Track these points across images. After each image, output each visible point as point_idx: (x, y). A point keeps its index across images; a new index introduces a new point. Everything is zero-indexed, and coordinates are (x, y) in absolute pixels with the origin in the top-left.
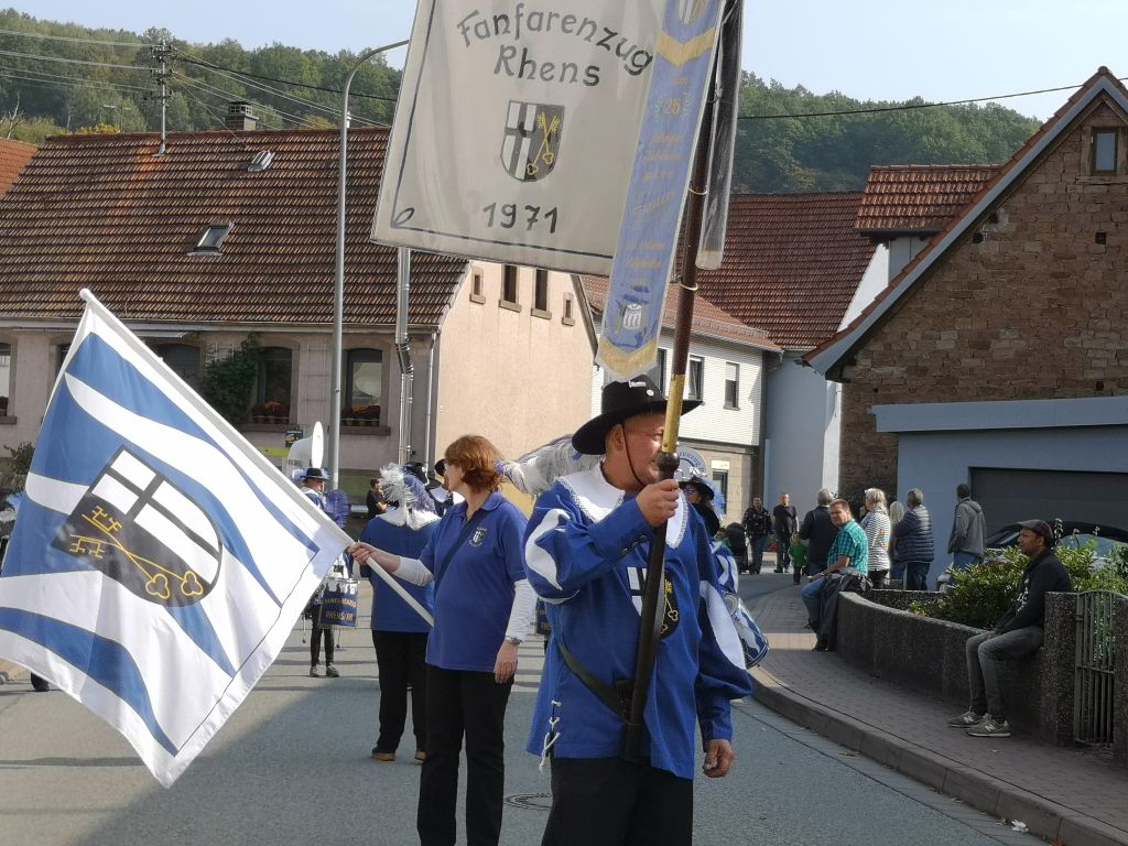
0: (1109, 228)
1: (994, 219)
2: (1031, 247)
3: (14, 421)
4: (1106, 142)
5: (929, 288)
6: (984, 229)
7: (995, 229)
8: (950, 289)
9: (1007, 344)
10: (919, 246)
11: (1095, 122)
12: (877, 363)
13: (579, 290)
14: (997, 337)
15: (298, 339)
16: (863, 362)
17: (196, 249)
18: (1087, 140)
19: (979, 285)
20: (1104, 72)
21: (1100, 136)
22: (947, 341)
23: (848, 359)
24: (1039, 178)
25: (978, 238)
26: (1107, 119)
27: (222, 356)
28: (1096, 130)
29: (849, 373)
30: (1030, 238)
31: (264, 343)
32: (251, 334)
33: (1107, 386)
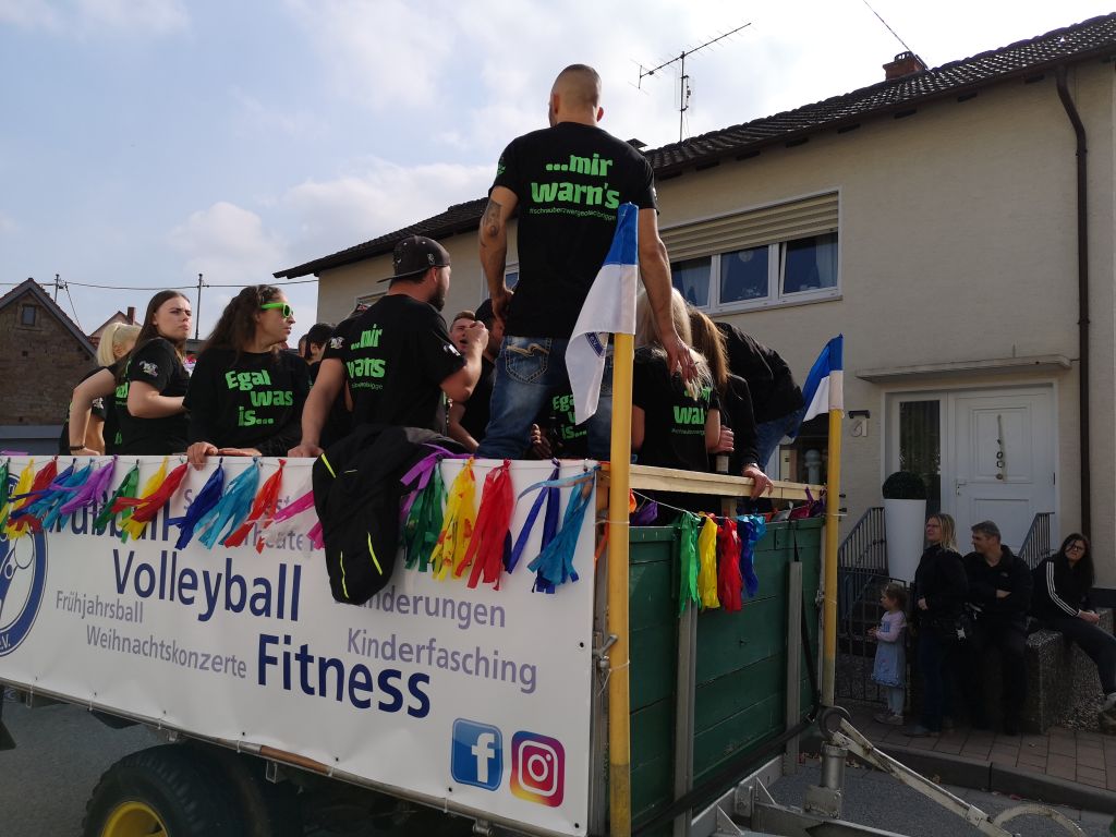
0: (30, 349)
4: (29, 312)
11: (25, 301)
18: (20, 309)
20: (31, 280)
21: (26, 308)
28: (24, 305)
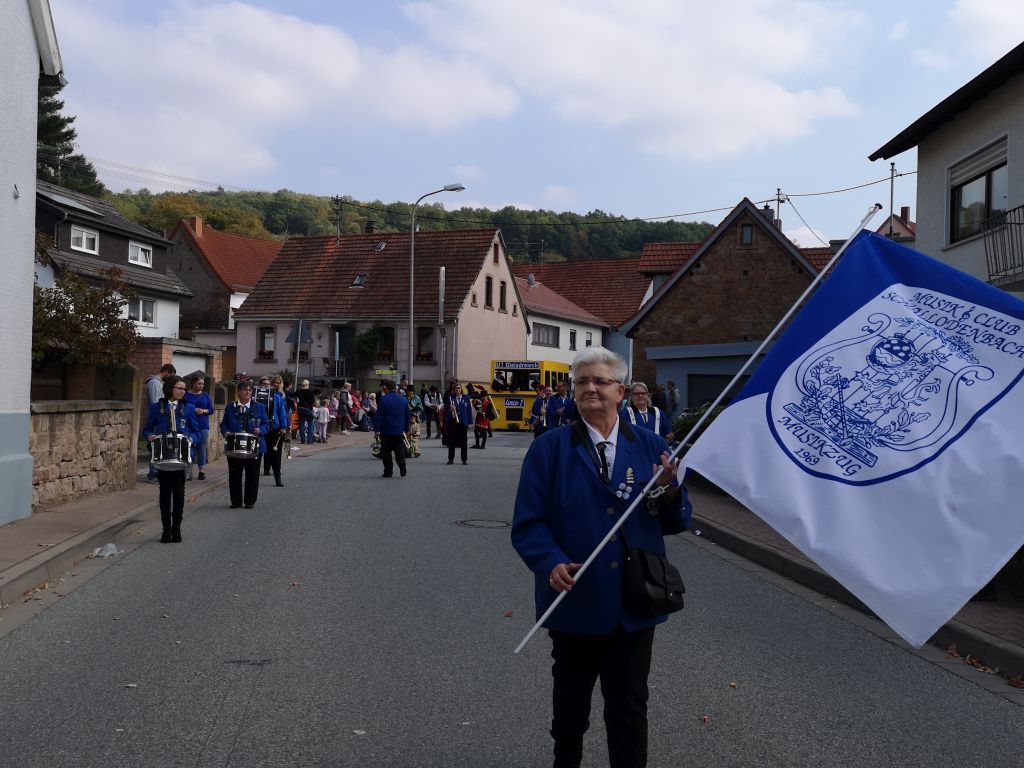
0: (750, 268)
1: (699, 266)
2: (715, 277)
3: (276, 361)
4: (747, 231)
5: (670, 296)
6: (694, 270)
7: (699, 270)
8: (679, 296)
9: (705, 321)
10: (666, 278)
11: (742, 222)
12: (648, 330)
13: (520, 301)
14: (700, 317)
15: (396, 324)
16: (642, 330)
17: (353, 285)
18: (739, 230)
19: (693, 294)
20: (746, 200)
21: (745, 228)
22: (679, 320)
23: (635, 328)
24: (719, 247)
25: (692, 274)
27: (365, 331)
28: (743, 226)
29: (635, 334)
30: (715, 274)
31: (382, 325)
32: (376, 322)
33: (749, 338)
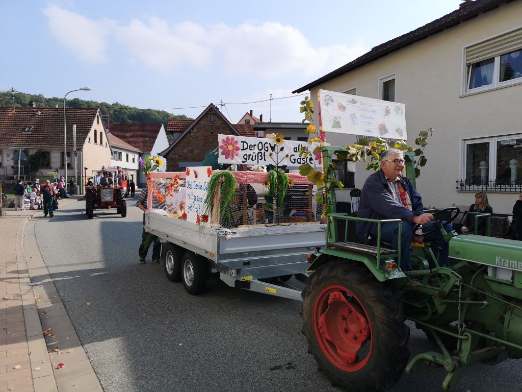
0: (214, 131)
1: (193, 129)
4: (212, 116)
5: (182, 142)
6: (191, 131)
7: (193, 131)
8: (186, 142)
10: (179, 134)
12: (173, 155)
13: (108, 141)
14: (194, 150)
15: (51, 150)
17: (25, 131)
18: (209, 116)
19: (191, 141)
20: (212, 104)
22: (185, 151)
24: (201, 122)
25: (191, 133)
26: (212, 112)
27: (33, 153)
28: (211, 114)
29: (167, 156)
30: (200, 133)
31: (43, 151)
32: (40, 149)
